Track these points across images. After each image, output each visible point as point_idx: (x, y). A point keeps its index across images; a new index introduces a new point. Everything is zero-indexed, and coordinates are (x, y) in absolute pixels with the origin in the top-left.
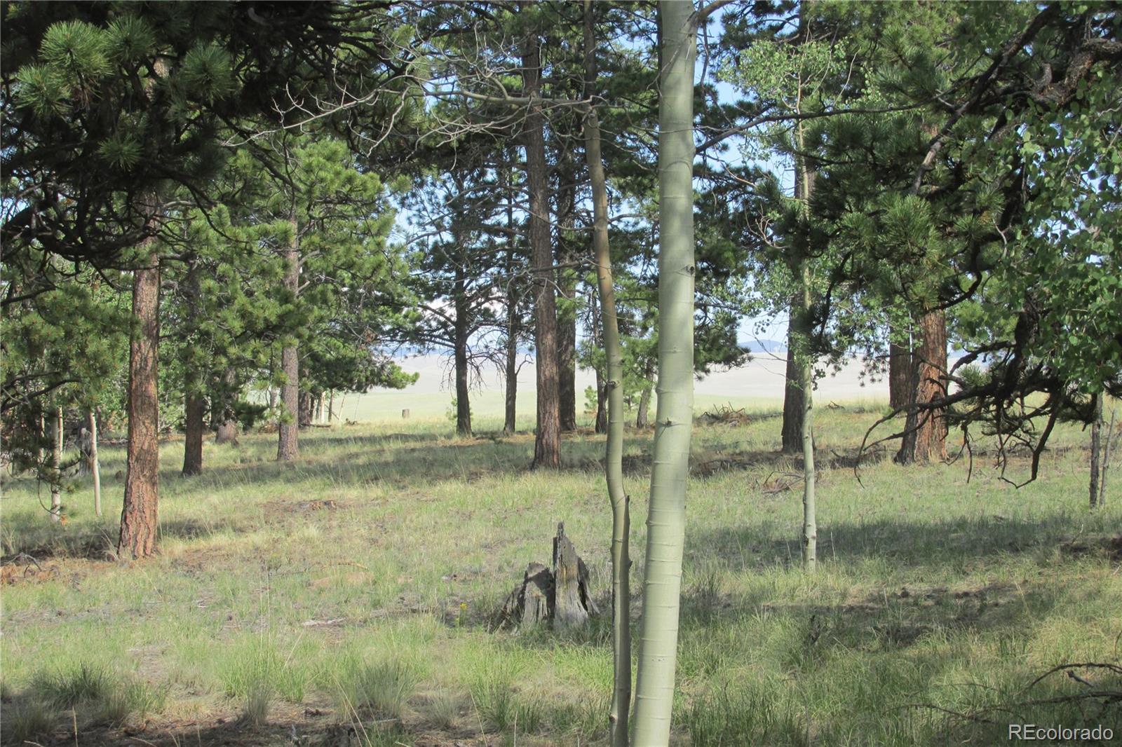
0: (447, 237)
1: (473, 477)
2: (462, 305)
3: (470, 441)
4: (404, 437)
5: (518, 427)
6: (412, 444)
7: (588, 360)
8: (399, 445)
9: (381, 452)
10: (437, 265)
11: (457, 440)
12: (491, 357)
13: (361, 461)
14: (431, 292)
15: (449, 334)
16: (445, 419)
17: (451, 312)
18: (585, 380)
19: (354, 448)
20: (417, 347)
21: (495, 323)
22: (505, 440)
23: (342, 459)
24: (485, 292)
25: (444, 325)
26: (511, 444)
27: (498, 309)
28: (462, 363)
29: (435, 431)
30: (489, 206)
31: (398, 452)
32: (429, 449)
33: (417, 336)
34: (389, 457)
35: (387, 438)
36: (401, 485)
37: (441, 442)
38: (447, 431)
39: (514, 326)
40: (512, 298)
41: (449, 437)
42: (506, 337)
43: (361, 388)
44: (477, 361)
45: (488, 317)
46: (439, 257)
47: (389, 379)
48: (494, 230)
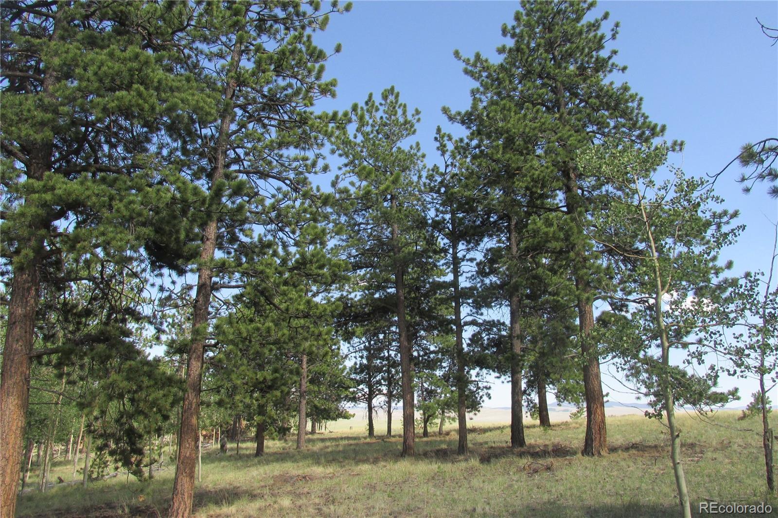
0: (365, 361)
1: (376, 461)
2: (370, 387)
3: (374, 440)
4: (348, 438)
5: (392, 434)
6: (352, 442)
7: (419, 408)
8: (346, 442)
9: (337, 446)
10: (362, 372)
11: (368, 440)
12: (381, 407)
13: (330, 450)
14: (359, 383)
15: (366, 398)
16: (364, 430)
17: (366, 390)
18: (418, 415)
19: (328, 444)
20: (354, 403)
21: (384, 394)
22: (388, 440)
23: (321, 449)
24: (378, 382)
25: (364, 395)
26: (390, 442)
27: (384, 389)
28: (370, 408)
29: (360, 436)
30: (381, 350)
31: (345, 445)
32: (357, 445)
33: (354, 399)
34: (341, 448)
35: (342, 438)
36: (343, 464)
37: (362, 440)
38: (364, 435)
39: (390, 396)
40: (389, 385)
41: (365, 438)
42: (387, 400)
43: (334, 419)
44: (376, 409)
45: (380, 391)
46: (362, 369)
47: (346, 416)
48: (383, 358)
